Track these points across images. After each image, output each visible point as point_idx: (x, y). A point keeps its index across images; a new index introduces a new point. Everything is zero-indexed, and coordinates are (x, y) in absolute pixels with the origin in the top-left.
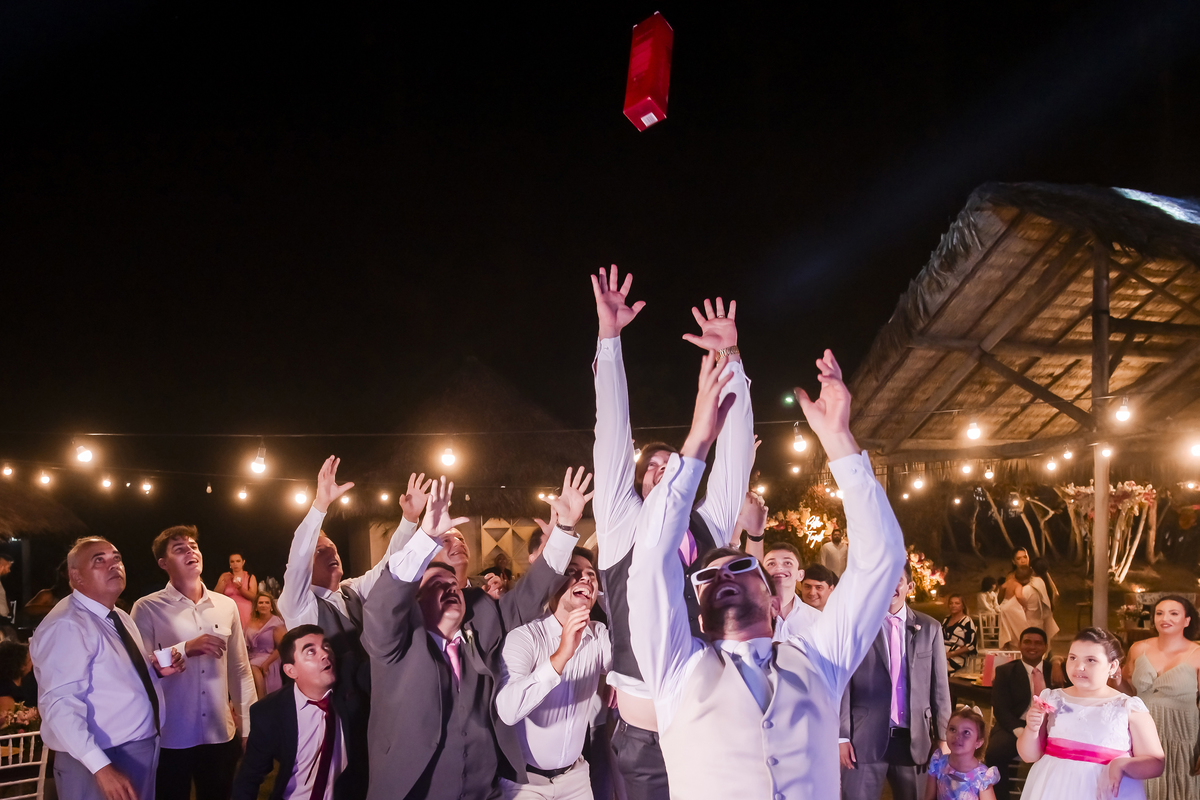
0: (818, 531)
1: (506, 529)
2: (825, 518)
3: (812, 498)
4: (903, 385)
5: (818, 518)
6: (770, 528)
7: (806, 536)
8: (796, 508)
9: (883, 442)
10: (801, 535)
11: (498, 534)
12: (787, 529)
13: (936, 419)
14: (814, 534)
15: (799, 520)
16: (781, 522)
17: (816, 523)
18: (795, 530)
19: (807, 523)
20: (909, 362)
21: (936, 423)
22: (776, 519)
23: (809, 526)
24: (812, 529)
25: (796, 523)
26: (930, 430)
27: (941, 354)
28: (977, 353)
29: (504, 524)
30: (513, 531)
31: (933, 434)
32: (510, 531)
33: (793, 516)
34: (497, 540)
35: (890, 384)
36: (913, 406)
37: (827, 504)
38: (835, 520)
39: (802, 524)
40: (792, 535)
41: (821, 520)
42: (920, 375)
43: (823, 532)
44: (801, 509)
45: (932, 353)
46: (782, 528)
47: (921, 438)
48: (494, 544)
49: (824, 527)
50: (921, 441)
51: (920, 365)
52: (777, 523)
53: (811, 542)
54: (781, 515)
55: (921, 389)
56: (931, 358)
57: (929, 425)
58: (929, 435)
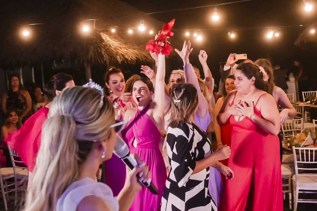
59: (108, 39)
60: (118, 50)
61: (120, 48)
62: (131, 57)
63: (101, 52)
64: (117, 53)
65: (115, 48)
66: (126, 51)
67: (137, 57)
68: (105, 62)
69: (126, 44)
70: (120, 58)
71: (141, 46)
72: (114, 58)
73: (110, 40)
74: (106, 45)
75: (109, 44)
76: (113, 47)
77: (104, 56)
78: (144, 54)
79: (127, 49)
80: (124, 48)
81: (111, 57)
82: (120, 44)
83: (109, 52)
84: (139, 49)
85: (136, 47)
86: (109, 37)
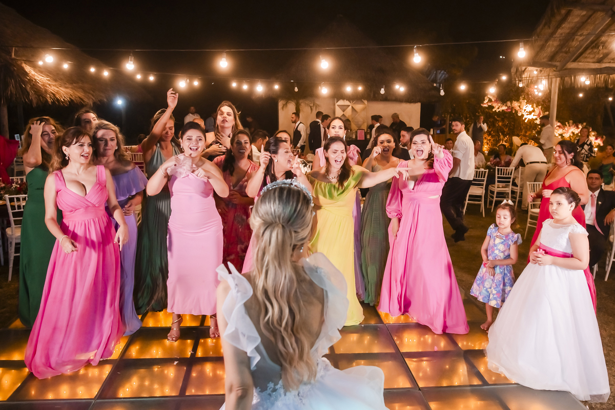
0: (530, 113)
1: (349, 106)
2: (535, 105)
3: (528, 94)
4: (568, 31)
5: (531, 106)
6: (502, 110)
7: (523, 115)
8: (518, 100)
9: (558, 64)
10: (520, 114)
11: (344, 108)
12: (512, 111)
13: (589, 51)
14: (527, 115)
15: (519, 106)
16: (509, 107)
17: (529, 108)
18: (516, 112)
19: (524, 108)
20: (570, 19)
21: (590, 53)
22: (506, 105)
23: (525, 110)
24: (527, 112)
25: (518, 108)
26: (586, 57)
27: (590, 13)
28: (610, 13)
29: (347, 103)
30: (352, 107)
31: (588, 60)
32: (350, 107)
33: (516, 104)
34: (344, 111)
35: (560, 31)
36: (575, 44)
37: (536, 98)
38: (540, 107)
39: (521, 109)
40: (515, 115)
41: (532, 107)
42: (577, 26)
43: (533, 113)
44: (521, 100)
45: (584, 13)
46: (509, 110)
47: (580, 62)
48: (342, 113)
49: (534, 111)
50: (580, 63)
51: (576, 20)
52: (507, 108)
53: (525, 119)
54: (509, 104)
55: (579, 34)
56: (584, 16)
57: (585, 55)
58: (586, 60)
59: (33, 72)
60: (46, 87)
61: (49, 85)
62: (63, 98)
63: (25, 89)
64: (46, 91)
65: (43, 85)
66: (57, 89)
67: (71, 97)
68: (31, 101)
69: (56, 81)
70: (50, 97)
71: (74, 85)
72: (42, 97)
73: (36, 74)
74: (30, 80)
75: (35, 79)
76: (40, 83)
77: (31, 94)
78: (79, 95)
79: (57, 87)
80: (53, 85)
81: (39, 96)
82: (49, 80)
83: (36, 89)
84: (72, 88)
85: (68, 85)
86: (34, 70)
